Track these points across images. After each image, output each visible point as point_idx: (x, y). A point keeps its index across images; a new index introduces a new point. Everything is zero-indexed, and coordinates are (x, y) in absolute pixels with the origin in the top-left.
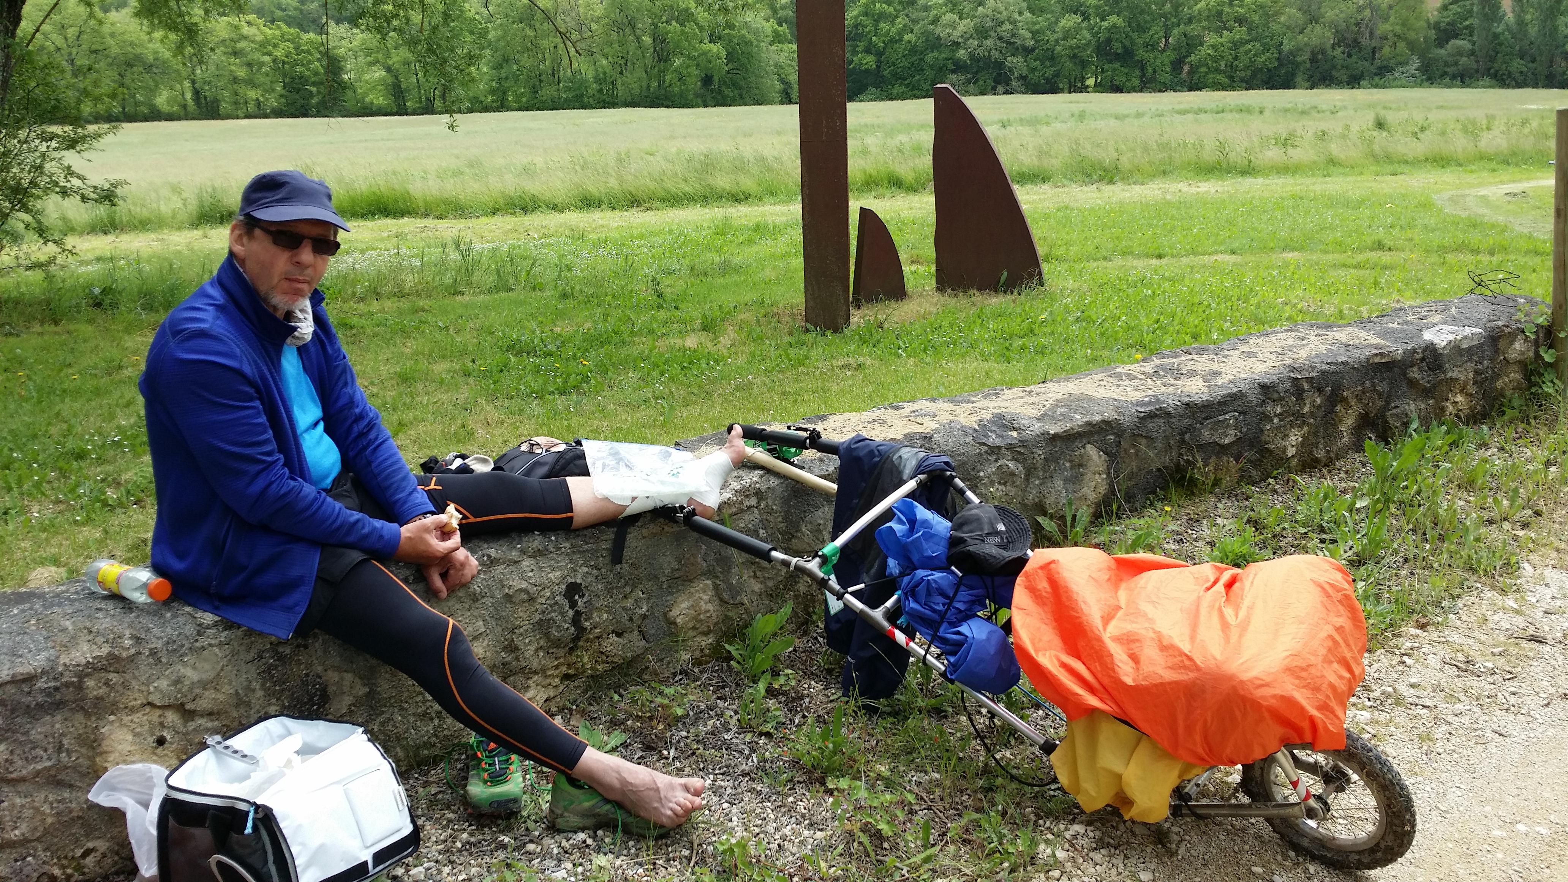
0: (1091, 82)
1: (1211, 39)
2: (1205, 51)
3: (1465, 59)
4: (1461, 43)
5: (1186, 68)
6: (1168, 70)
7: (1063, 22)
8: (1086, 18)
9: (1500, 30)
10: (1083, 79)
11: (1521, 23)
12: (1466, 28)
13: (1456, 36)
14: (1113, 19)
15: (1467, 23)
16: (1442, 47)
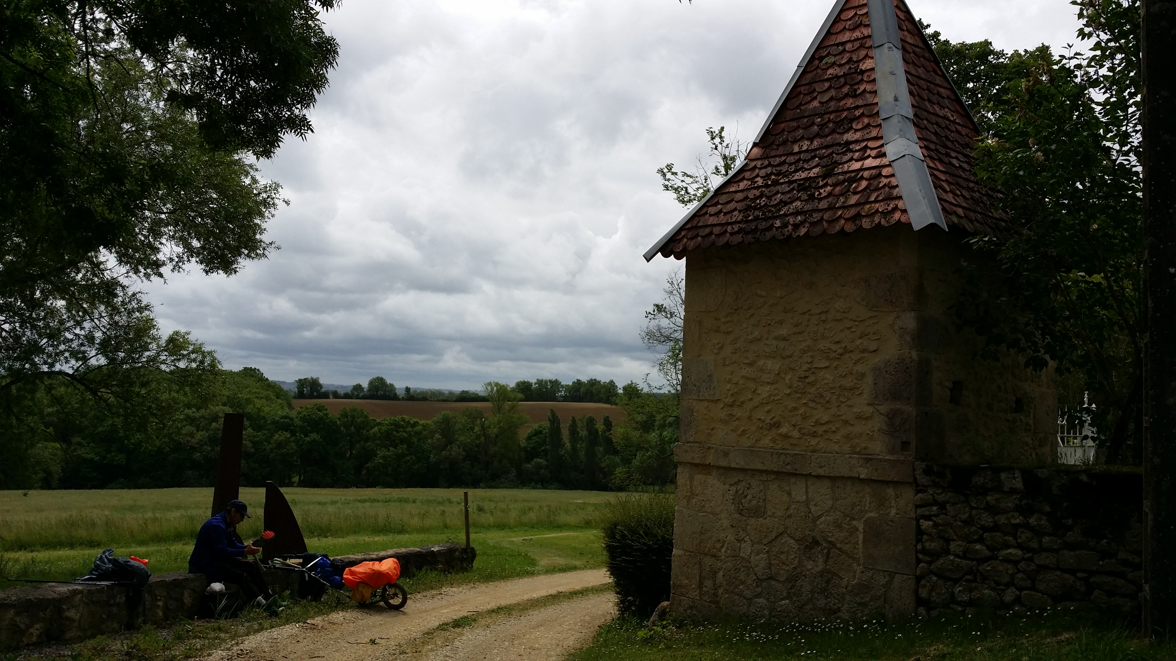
0: (296, 479)
1: (381, 453)
2: (378, 460)
3: (543, 471)
4: (539, 460)
5: (364, 472)
6: (352, 472)
7: (277, 436)
8: (293, 433)
9: (562, 453)
10: (290, 478)
11: (574, 448)
12: (543, 451)
13: (537, 456)
14: (314, 436)
15: (543, 448)
16: (529, 463)
